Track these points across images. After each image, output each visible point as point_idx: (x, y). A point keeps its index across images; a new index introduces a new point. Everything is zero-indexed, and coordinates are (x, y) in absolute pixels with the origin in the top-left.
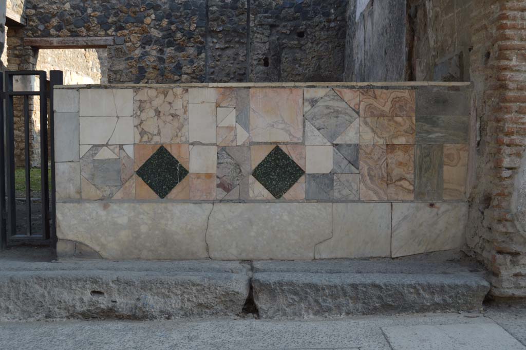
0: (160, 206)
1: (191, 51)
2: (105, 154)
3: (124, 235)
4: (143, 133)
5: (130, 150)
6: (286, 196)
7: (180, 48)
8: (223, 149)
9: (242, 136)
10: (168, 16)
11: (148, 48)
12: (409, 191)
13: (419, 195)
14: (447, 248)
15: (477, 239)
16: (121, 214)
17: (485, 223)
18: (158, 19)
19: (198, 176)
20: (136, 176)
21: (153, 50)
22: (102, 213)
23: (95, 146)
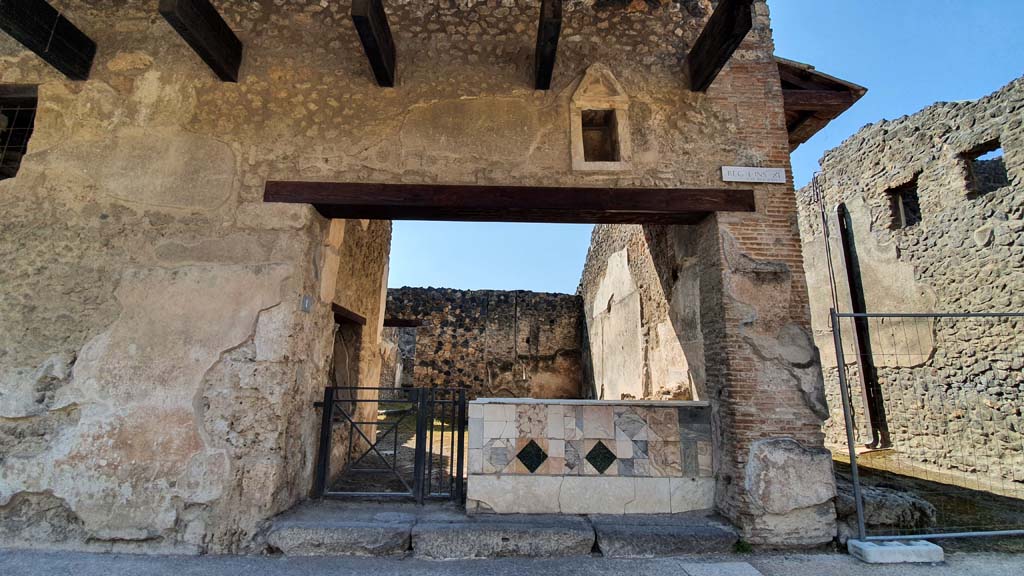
0: (531, 478)
1: (476, 331)
2: (498, 444)
3: (510, 497)
4: (521, 431)
5: (513, 442)
6: (606, 472)
7: (468, 330)
8: (569, 442)
9: (579, 434)
10: (461, 307)
11: (445, 329)
12: (679, 470)
13: (685, 473)
14: (705, 507)
15: (724, 503)
16: (508, 482)
17: (729, 494)
18: (454, 308)
19: (555, 459)
20: (516, 458)
21: (449, 331)
22: (496, 482)
23: (492, 439)
